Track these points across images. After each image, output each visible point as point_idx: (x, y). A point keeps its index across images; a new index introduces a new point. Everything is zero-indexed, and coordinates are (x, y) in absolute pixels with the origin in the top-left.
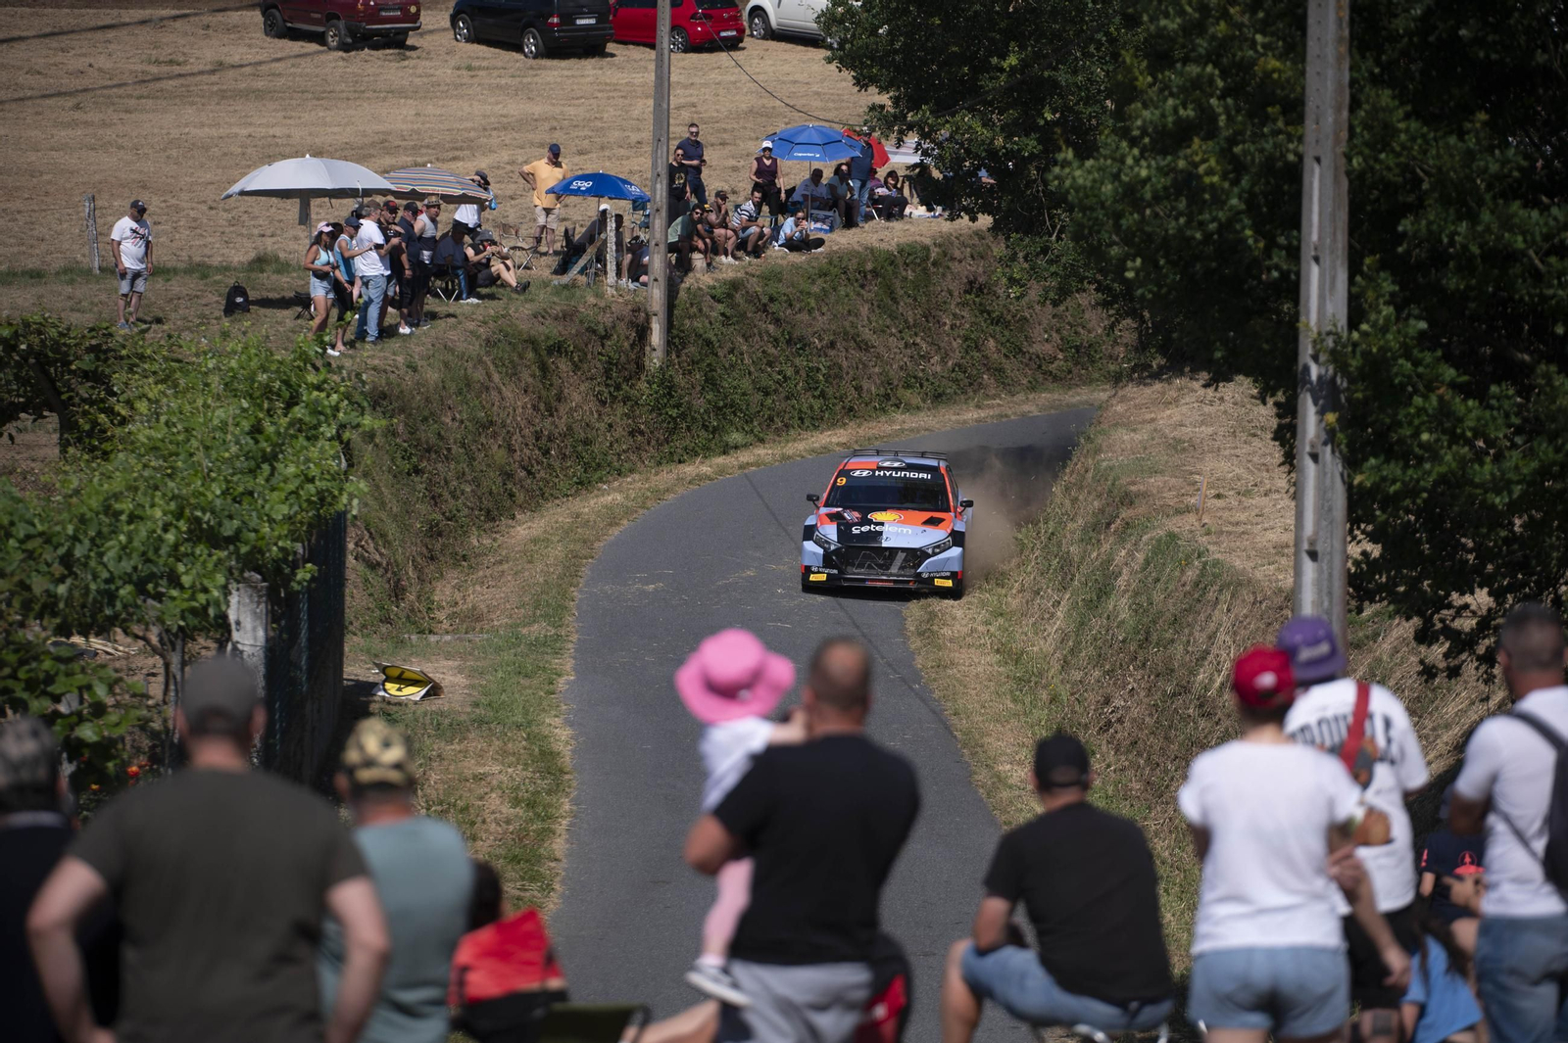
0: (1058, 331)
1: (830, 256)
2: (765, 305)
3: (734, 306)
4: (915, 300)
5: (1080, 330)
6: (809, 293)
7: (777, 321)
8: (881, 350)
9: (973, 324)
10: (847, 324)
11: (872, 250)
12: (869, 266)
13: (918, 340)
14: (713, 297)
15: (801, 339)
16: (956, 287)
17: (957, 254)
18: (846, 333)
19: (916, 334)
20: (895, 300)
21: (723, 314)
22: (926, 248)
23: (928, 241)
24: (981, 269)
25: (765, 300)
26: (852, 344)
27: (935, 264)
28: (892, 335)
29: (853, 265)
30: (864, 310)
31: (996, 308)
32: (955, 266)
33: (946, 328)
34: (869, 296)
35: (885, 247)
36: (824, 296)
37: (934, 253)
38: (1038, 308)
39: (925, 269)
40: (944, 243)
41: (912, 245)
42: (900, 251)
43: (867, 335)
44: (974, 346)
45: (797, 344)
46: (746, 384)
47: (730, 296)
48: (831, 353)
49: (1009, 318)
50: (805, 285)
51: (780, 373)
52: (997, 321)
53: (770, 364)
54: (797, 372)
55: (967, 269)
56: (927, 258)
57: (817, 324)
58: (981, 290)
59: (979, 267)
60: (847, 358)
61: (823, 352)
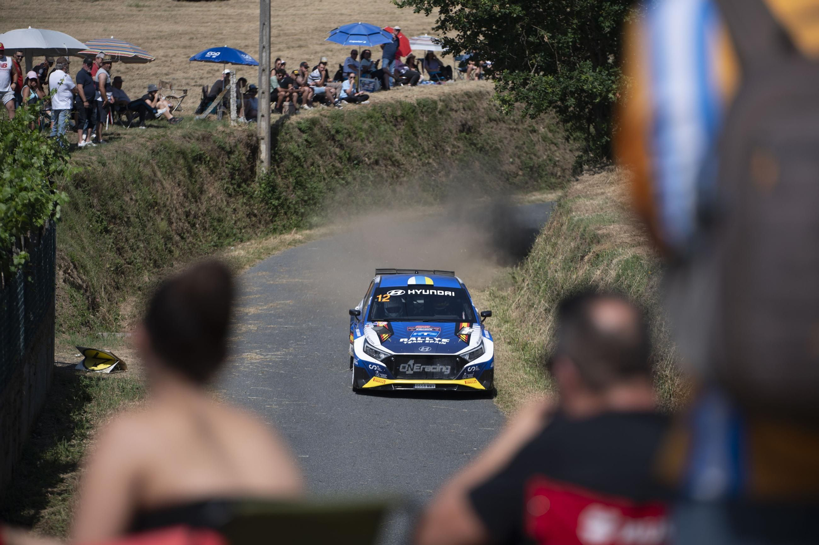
0: (519, 157)
1: (374, 106)
2: (333, 136)
3: (313, 135)
4: (429, 135)
6: (361, 128)
7: (341, 146)
8: (408, 166)
9: (465, 151)
10: (385, 149)
11: (401, 103)
12: (399, 113)
13: (431, 161)
14: (300, 129)
15: (356, 158)
16: (453, 127)
17: (454, 106)
18: (386, 155)
19: (430, 157)
20: (415, 135)
21: (306, 140)
22: (435, 102)
23: (436, 98)
24: (469, 117)
25: (333, 132)
26: (389, 162)
27: (440, 112)
28: (414, 157)
29: (389, 112)
30: (396, 141)
31: (480, 142)
32: (453, 114)
33: (449, 154)
34: (400, 132)
35: (408, 100)
36: (371, 131)
37: (440, 105)
38: (506, 142)
39: (434, 116)
40: (447, 100)
41: (426, 100)
42: (419, 104)
43: (398, 156)
44: (466, 166)
45: (354, 161)
46: (322, 186)
47: (311, 129)
48: (376, 167)
49: (488, 148)
50: (359, 124)
51: (344, 179)
52: (480, 150)
53: (337, 173)
54: (355, 179)
55: (460, 116)
56: (435, 108)
57: (367, 149)
58: (469, 130)
59: (468, 115)
60: (386, 171)
61: (371, 166)
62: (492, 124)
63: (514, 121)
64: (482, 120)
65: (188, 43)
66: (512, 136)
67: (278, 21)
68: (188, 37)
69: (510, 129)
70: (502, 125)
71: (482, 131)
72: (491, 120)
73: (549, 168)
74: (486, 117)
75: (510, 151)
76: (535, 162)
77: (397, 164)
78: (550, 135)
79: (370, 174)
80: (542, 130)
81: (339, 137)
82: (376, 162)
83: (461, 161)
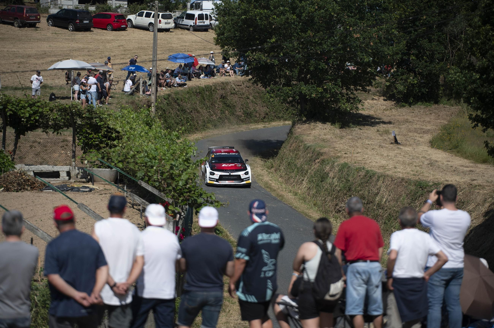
0: (243, 109)
1: (189, 88)
2: (176, 101)
3: (169, 101)
4: (209, 100)
5: (248, 109)
6: (185, 98)
7: (179, 105)
8: (202, 113)
9: (223, 107)
10: (195, 106)
11: (199, 87)
12: (198, 91)
13: (210, 111)
14: (164, 99)
15: (185, 110)
16: (218, 97)
17: (218, 88)
18: (194, 108)
19: (210, 109)
20: (204, 100)
21: (167, 103)
22: (211, 86)
23: (211, 85)
24: (224, 92)
25: (176, 99)
26: (196, 111)
27: (213, 91)
28: (204, 109)
29: (194, 90)
30: (198, 103)
31: (228, 102)
32: (218, 91)
33: (217, 108)
34: (198, 99)
35: (202, 86)
36: (189, 99)
37: (213, 88)
38: (237, 103)
39: (211, 92)
40: (215, 85)
41: (208, 85)
42: (205, 87)
43: (199, 109)
44: (223, 112)
45: (183, 111)
46: (173, 122)
47: (168, 98)
48: (191, 114)
49: (231, 105)
50: (184, 96)
51: (180, 119)
52: (228, 106)
53: (178, 116)
54: (184, 119)
55: (221, 92)
56: (211, 89)
57: (188, 106)
58: (224, 98)
59: (223, 92)
60: (194, 115)
61: (189, 113)
62: (232, 95)
63: (240, 94)
64: (229, 94)
65: (87, 53)
66: (240, 100)
67: (120, 43)
68: (87, 50)
69: (239, 97)
70: (236, 95)
71: (229, 98)
72: (232, 94)
73: (254, 114)
74: (230, 93)
75: (239, 107)
76: (249, 111)
77: (198, 112)
78: (254, 100)
79: (189, 116)
80: (251, 98)
81: (178, 101)
82: (191, 111)
83: (221, 110)
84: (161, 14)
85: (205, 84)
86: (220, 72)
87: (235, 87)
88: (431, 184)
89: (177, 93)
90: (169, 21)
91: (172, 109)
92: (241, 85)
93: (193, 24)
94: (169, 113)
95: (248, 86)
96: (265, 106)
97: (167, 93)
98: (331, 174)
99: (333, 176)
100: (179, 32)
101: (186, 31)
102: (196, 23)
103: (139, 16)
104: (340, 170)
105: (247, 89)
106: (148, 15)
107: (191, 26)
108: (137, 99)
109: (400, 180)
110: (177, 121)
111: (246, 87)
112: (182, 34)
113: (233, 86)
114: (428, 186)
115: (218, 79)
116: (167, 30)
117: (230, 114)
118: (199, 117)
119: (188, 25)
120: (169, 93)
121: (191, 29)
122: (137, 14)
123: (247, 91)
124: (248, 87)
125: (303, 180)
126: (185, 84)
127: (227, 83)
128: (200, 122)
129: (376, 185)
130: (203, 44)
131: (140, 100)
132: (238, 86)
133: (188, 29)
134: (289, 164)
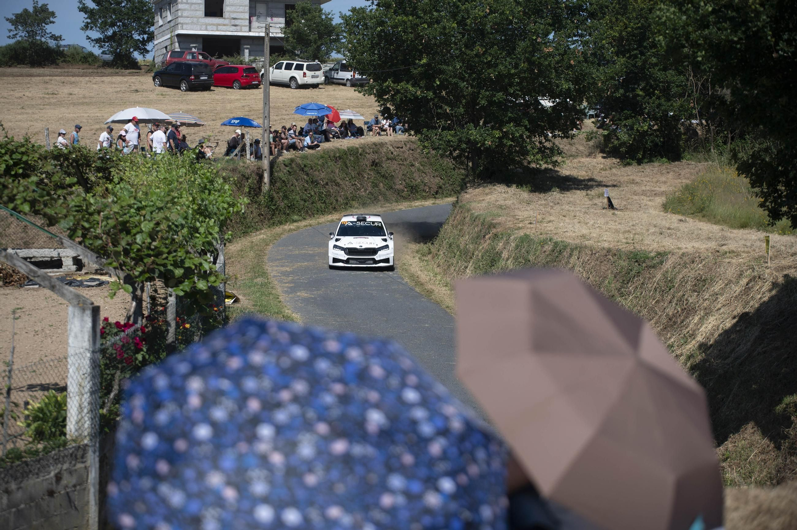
0: (405, 181)
1: (324, 150)
2: (303, 168)
3: (292, 168)
4: (354, 168)
5: (412, 180)
6: (318, 164)
7: (307, 174)
8: (344, 186)
9: (375, 177)
10: (332, 176)
11: (338, 149)
12: (338, 155)
13: (356, 183)
14: (285, 165)
15: (316, 181)
16: (368, 163)
17: (368, 151)
18: (332, 179)
20: (347, 168)
21: (289, 171)
22: (357, 149)
23: (357, 146)
25: (302, 166)
26: (334, 184)
27: (360, 155)
28: (347, 181)
29: (332, 154)
30: (337, 171)
31: (383, 172)
32: (367, 155)
33: (366, 179)
34: (338, 166)
35: (343, 148)
36: (323, 165)
37: (360, 151)
38: (397, 172)
39: (357, 157)
40: (363, 147)
41: (352, 147)
42: (348, 150)
43: (339, 181)
44: (375, 185)
45: (315, 183)
46: (298, 197)
47: (290, 164)
48: (327, 187)
49: (387, 175)
50: (316, 161)
51: (309, 194)
52: (383, 176)
53: (306, 190)
54: (315, 194)
55: (371, 157)
56: (358, 152)
57: (322, 176)
58: (376, 165)
59: (376, 156)
60: (332, 189)
61: (324, 186)
62: (389, 161)
63: (401, 159)
64: (384, 159)
66: (400, 168)
69: (399, 164)
70: (394, 161)
71: (384, 166)
72: (388, 159)
73: (422, 187)
74: (386, 158)
75: (400, 177)
76: (414, 183)
77: (338, 185)
78: (421, 168)
79: (324, 191)
80: (417, 165)
81: (306, 169)
82: (327, 184)
83: (373, 183)
84: (305, 64)
85: (349, 145)
86: (374, 130)
87: (392, 150)
88: (652, 254)
89: (305, 157)
90: (317, 73)
91: (297, 181)
92: (402, 148)
93: (350, 78)
94: (292, 185)
95: (412, 147)
96: (437, 176)
97: (290, 157)
98: (505, 255)
99: (507, 256)
100: (330, 88)
101: (342, 87)
102: (354, 76)
103: (277, 68)
104: (517, 247)
105: (411, 152)
106: (289, 67)
107: (348, 79)
108: (241, 164)
109: (605, 252)
110: (304, 197)
111: (410, 149)
112: (334, 90)
113: (391, 148)
114: (648, 258)
115: (369, 138)
116: (315, 86)
117: (386, 187)
118: (339, 192)
119: (344, 79)
120: (293, 156)
121: (348, 83)
122: (274, 66)
123: (411, 156)
124: (413, 150)
125: (466, 267)
126: (318, 146)
127: (382, 145)
128: (339, 199)
129: (568, 263)
130: (360, 101)
131: (246, 166)
132: (398, 148)
133: (345, 85)
134: (450, 246)
